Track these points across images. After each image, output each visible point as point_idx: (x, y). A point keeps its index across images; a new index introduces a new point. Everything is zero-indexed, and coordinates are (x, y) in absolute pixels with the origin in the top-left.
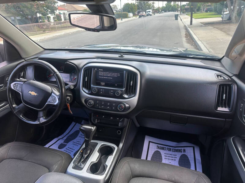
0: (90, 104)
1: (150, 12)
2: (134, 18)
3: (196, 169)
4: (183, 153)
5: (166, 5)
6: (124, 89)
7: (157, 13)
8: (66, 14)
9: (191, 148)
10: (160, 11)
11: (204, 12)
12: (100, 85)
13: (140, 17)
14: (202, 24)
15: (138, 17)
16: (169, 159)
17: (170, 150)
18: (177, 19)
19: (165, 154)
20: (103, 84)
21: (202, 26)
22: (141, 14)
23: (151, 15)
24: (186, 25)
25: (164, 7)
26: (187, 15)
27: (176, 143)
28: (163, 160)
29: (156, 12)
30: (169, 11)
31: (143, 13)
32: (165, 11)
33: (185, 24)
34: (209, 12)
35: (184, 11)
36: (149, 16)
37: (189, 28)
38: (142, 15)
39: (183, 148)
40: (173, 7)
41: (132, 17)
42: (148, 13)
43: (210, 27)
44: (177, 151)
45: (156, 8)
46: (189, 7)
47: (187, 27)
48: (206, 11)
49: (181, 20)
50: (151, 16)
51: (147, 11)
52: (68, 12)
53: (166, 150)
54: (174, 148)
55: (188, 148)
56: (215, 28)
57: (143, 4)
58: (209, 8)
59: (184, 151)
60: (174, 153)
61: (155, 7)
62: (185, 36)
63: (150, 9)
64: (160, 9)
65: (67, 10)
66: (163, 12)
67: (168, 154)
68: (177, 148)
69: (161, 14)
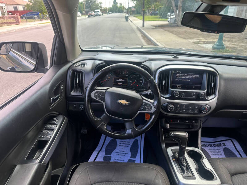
0: (171, 108)
1: (98, 12)
2: (83, 17)
3: (241, 157)
4: (224, 147)
5: (112, 6)
6: (205, 91)
7: (105, 14)
8: (4, 8)
9: (229, 141)
10: (107, 12)
11: (149, 15)
12: (176, 88)
13: (89, 16)
14: (153, 26)
15: (87, 16)
16: (215, 154)
17: (211, 146)
18: (127, 20)
19: (209, 150)
20: (180, 86)
21: (153, 28)
22: (90, 13)
23: (99, 15)
24: (139, 27)
25: (111, 8)
26: (134, 17)
27: (212, 139)
28: (211, 156)
29: (104, 12)
30: (116, 12)
31: (92, 13)
32: (113, 12)
33: (137, 26)
34: (153, 15)
35: (131, 13)
36: (98, 17)
37: (143, 30)
38: (91, 15)
39: (221, 142)
40: (119, 8)
41: (81, 16)
42: (97, 13)
43: (161, 30)
44: (217, 145)
45: (103, 9)
46: (135, 9)
47: (141, 29)
48: (151, 14)
49: (132, 22)
50: (100, 17)
51: (96, 11)
52: (5, 5)
53: (208, 146)
54: (214, 143)
55: (226, 141)
56: (165, 30)
57: (90, 3)
58: (153, 12)
59: (224, 144)
60: (216, 148)
61: (103, 7)
62: (142, 37)
63: (98, 9)
64: (107, 10)
65: (5, 3)
66: (111, 13)
67: (212, 150)
68: (216, 143)
69: (109, 15)
